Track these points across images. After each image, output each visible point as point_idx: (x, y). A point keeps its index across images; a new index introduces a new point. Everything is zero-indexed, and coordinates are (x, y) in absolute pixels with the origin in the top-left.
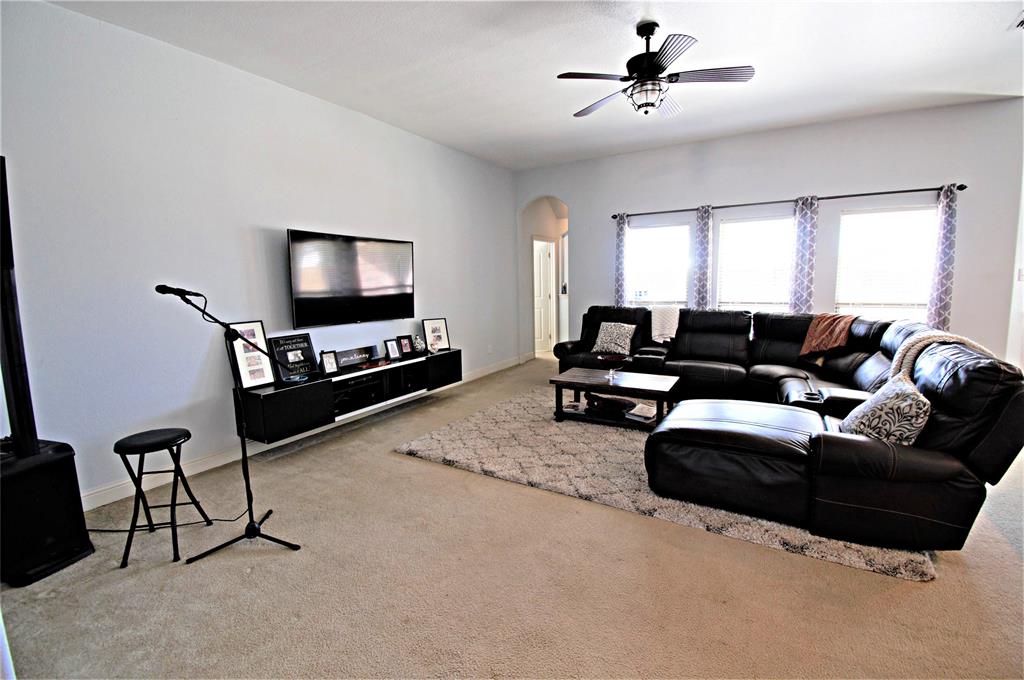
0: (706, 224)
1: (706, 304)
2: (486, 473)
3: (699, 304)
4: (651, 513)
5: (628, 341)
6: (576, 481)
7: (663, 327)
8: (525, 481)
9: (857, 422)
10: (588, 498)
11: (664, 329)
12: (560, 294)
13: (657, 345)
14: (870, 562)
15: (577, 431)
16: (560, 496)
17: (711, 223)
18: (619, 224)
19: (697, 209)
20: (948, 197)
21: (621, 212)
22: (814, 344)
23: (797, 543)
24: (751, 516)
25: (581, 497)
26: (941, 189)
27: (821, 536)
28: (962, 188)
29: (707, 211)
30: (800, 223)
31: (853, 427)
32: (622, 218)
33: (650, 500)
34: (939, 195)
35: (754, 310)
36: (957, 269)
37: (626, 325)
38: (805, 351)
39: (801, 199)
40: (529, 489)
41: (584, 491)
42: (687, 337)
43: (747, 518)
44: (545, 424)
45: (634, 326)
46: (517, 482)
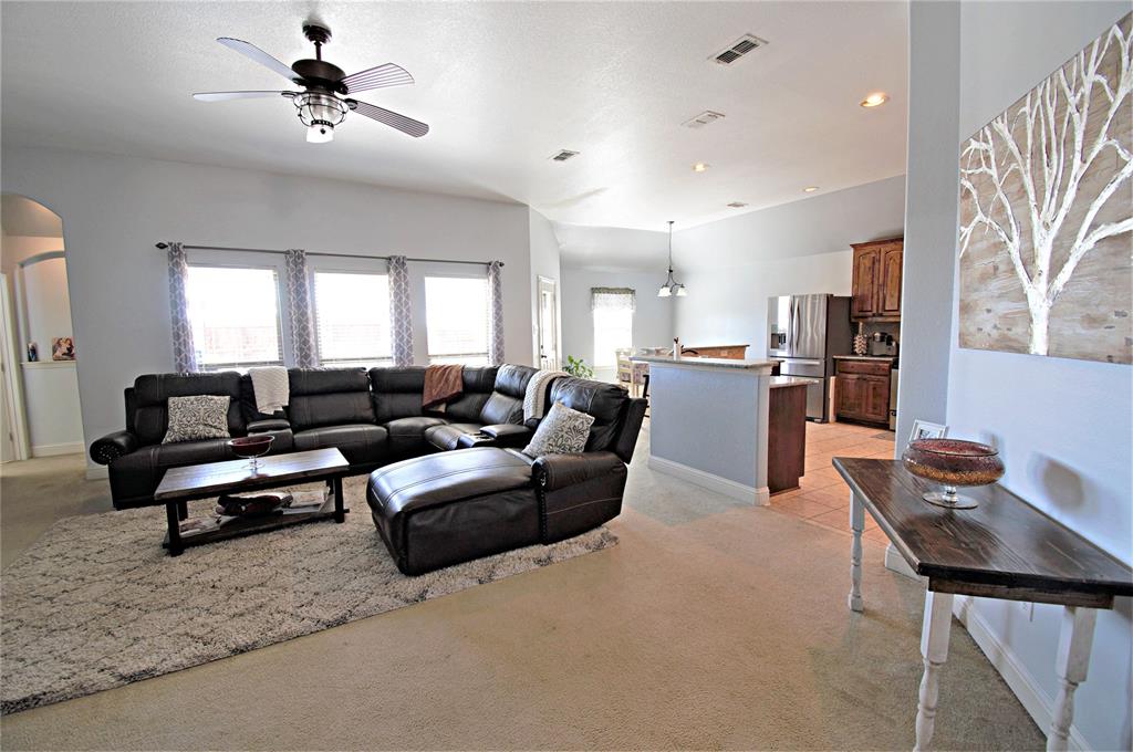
0: (301, 271)
1: (310, 363)
2: (133, 679)
3: (302, 363)
4: (422, 597)
5: (224, 418)
6: (303, 612)
7: (272, 394)
8: (225, 652)
9: (546, 445)
10: (341, 622)
11: (272, 398)
12: (25, 362)
13: (265, 417)
14: (587, 547)
15: (226, 557)
16: (300, 640)
17: (306, 270)
18: (172, 257)
19: (287, 253)
20: (495, 270)
21: (175, 241)
22: (434, 393)
23: (544, 557)
24: (499, 552)
25: (329, 626)
26: (490, 264)
27: (551, 543)
28: (501, 265)
29: (300, 257)
30: (395, 281)
31: (544, 449)
32: (176, 248)
33: (413, 585)
34: (488, 268)
35: (369, 366)
36: (505, 324)
37: (215, 398)
38: (427, 401)
39: (395, 257)
40: (240, 660)
41: (328, 616)
42: (303, 402)
43: (498, 557)
44: (154, 568)
45: (228, 398)
46: (210, 660)
